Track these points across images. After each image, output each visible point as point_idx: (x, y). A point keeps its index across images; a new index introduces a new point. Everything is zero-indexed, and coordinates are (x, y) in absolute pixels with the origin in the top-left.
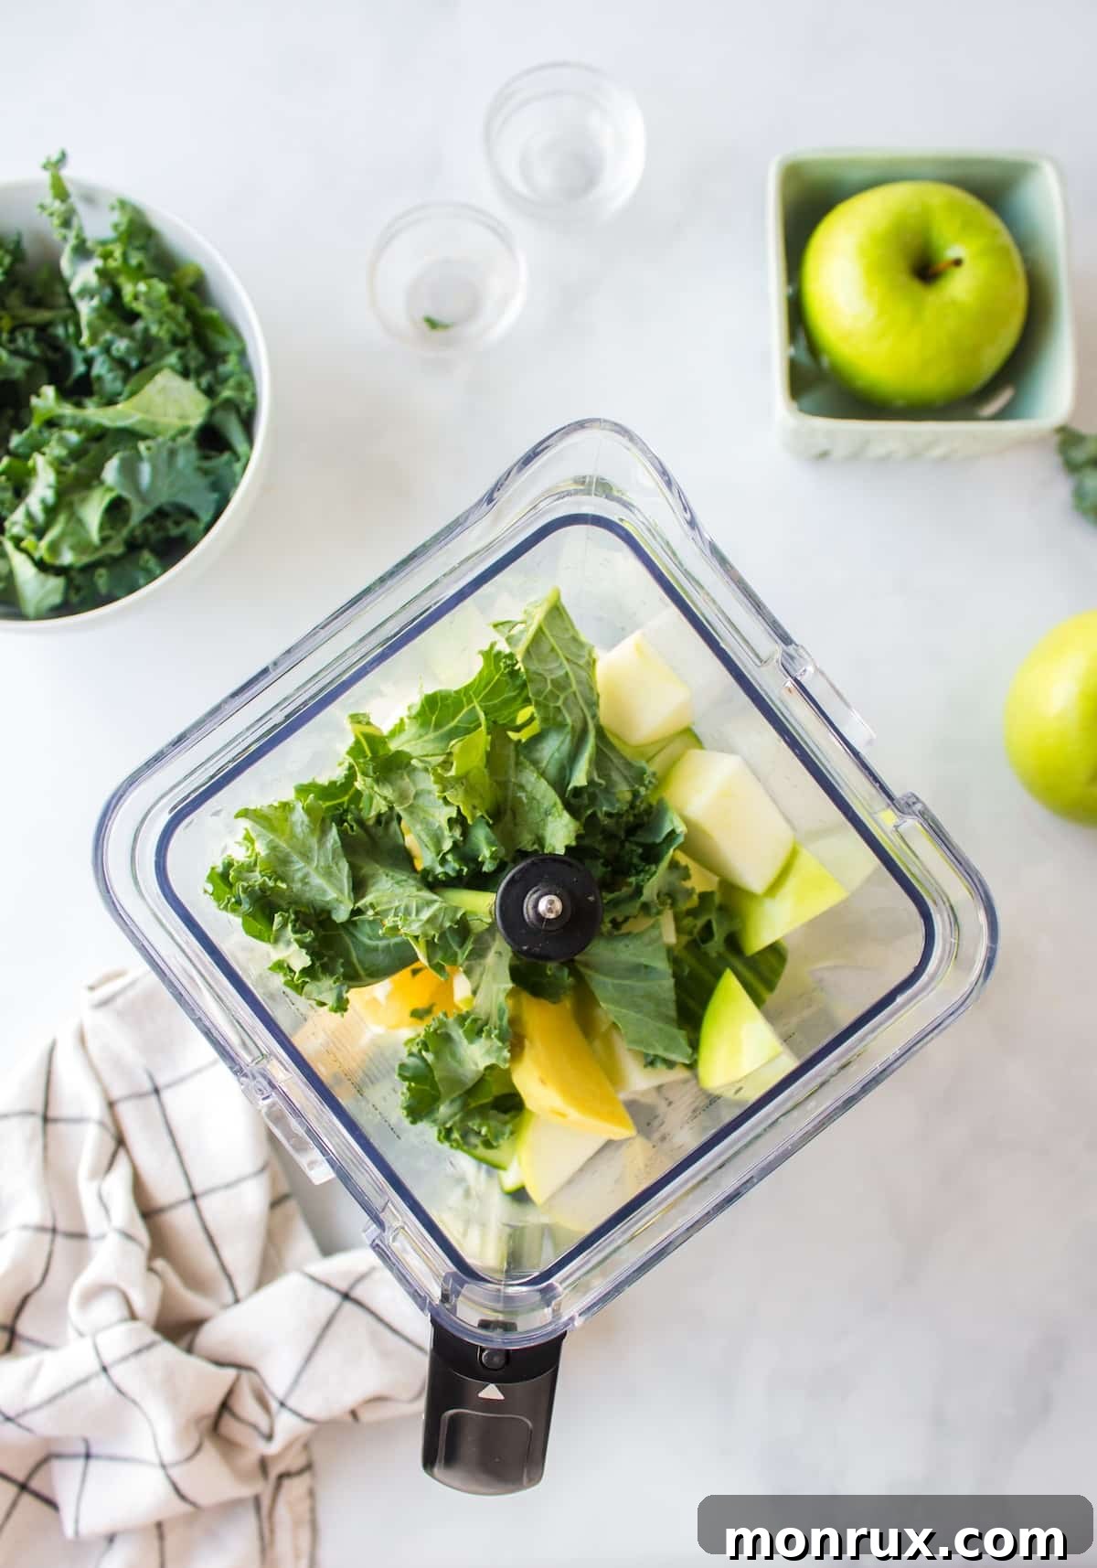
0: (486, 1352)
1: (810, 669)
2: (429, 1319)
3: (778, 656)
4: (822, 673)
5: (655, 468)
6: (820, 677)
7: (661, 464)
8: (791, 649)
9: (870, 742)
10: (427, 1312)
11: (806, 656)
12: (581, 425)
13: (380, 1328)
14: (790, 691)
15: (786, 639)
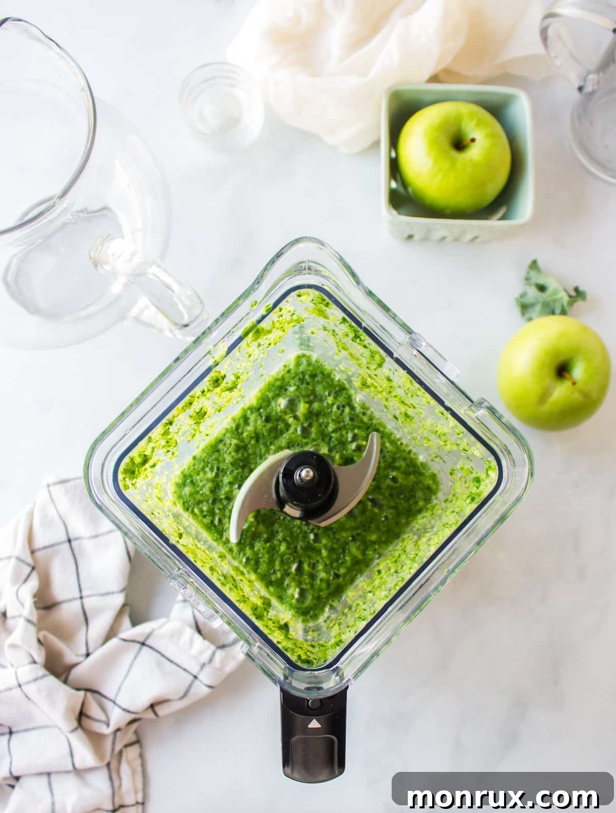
0: (310, 701)
1: (424, 344)
2: (279, 688)
3: (407, 340)
4: (431, 346)
5: (336, 257)
6: (429, 348)
7: (339, 255)
8: (413, 336)
9: (457, 376)
10: (278, 684)
11: (421, 338)
12: (297, 241)
13: (163, 659)
14: (415, 356)
15: (409, 331)
